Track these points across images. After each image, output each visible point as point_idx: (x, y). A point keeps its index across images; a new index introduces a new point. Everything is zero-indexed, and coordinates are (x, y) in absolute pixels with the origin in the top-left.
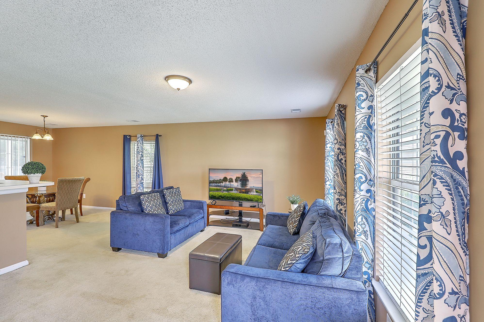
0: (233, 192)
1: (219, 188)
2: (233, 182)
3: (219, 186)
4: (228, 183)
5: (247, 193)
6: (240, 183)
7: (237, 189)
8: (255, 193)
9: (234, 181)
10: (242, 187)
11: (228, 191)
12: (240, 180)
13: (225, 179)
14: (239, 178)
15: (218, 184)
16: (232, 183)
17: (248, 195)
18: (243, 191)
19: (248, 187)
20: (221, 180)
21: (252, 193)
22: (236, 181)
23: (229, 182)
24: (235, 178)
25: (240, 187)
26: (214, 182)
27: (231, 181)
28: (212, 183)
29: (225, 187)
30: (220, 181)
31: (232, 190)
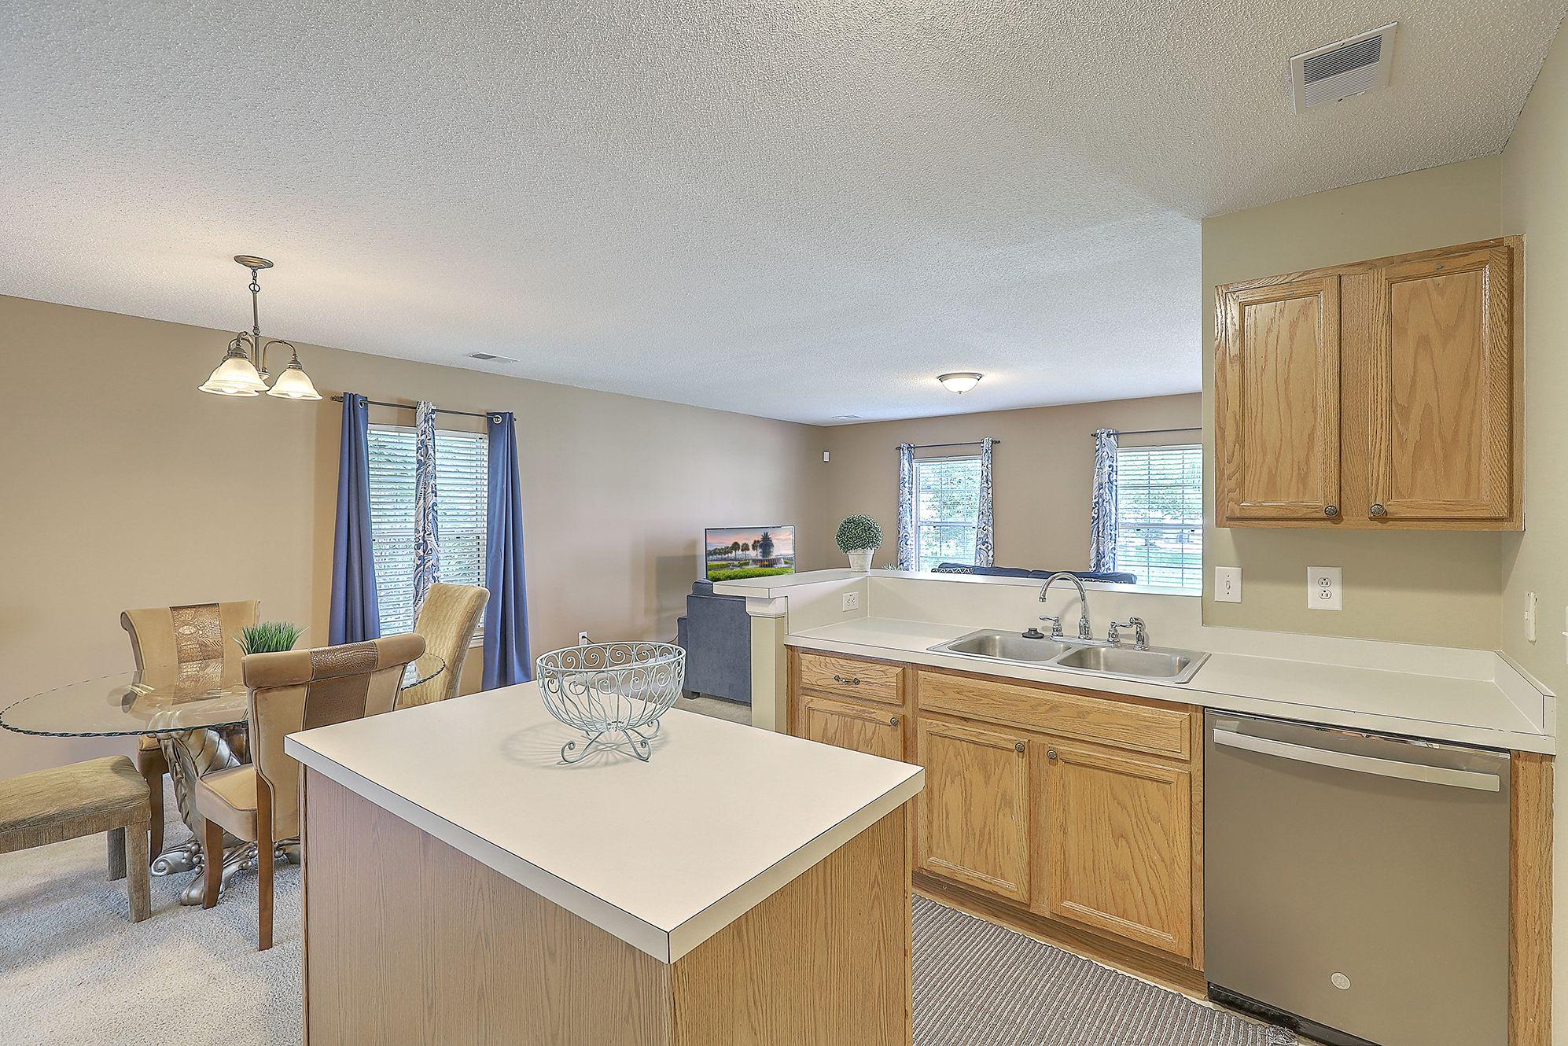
0: (749, 567)
1: (724, 563)
2: (748, 550)
3: (725, 559)
4: (740, 552)
5: (772, 566)
6: (760, 550)
7: (755, 561)
8: (784, 565)
9: (751, 548)
10: (764, 557)
11: (740, 566)
12: (761, 546)
13: (736, 546)
14: (758, 542)
15: (723, 556)
16: (747, 552)
17: (773, 569)
18: (766, 563)
19: (773, 556)
20: (728, 548)
21: (779, 565)
22: (754, 547)
23: (742, 550)
24: (753, 542)
25: (761, 558)
26: (715, 552)
27: (745, 548)
28: (712, 555)
29: (735, 560)
30: (727, 550)
31: (747, 564)
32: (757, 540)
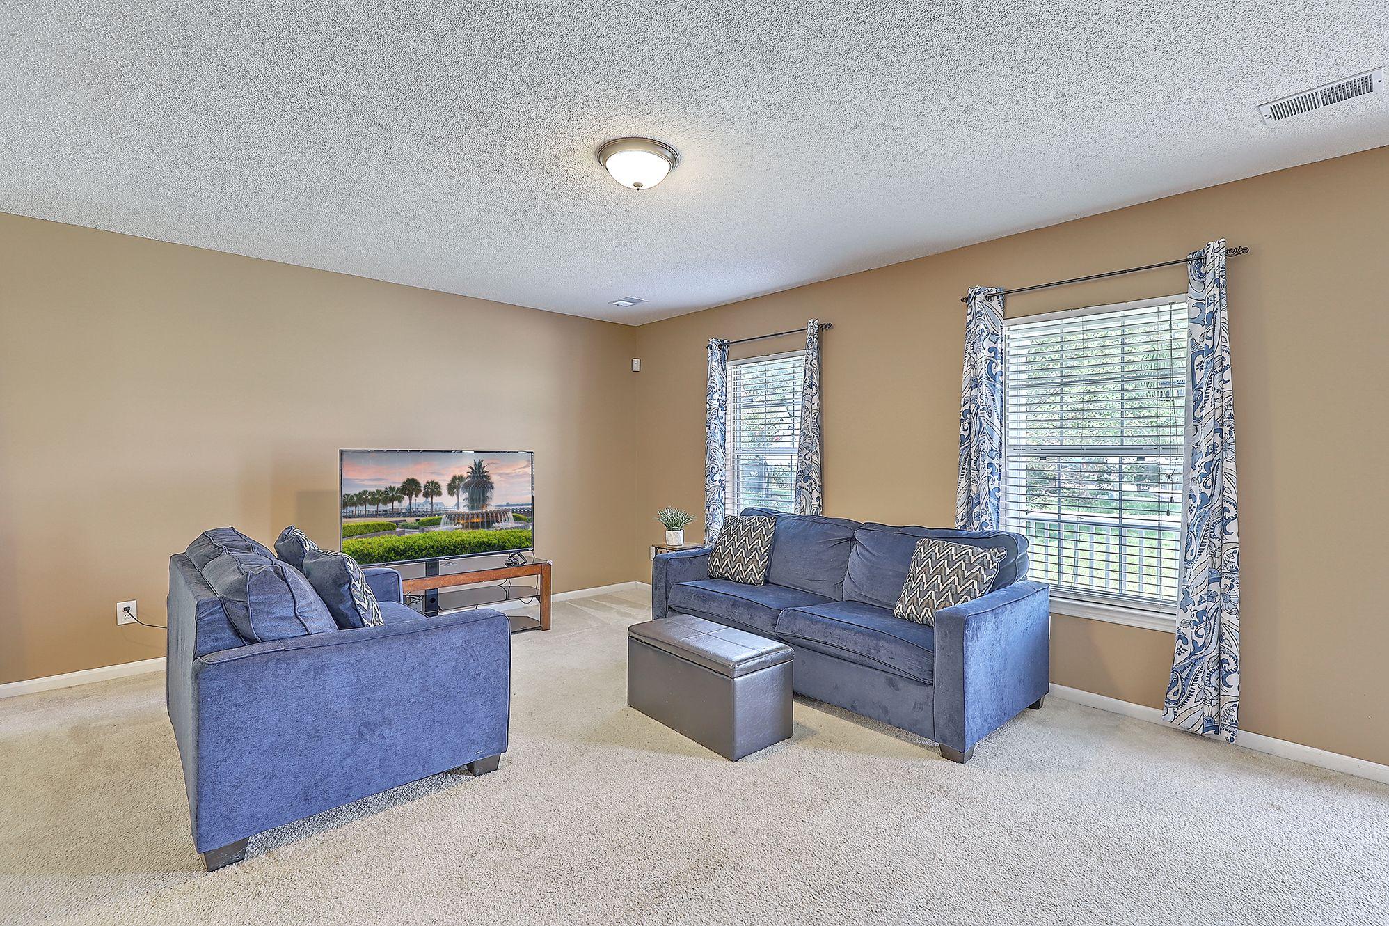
0: (441, 528)
1: (383, 520)
2: (439, 494)
3: (385, 514)
4: (421, 499)
5: (489, 527)
6: (463, 495)
7: (453, 517)
8: (512, 524)
9: (444, 490)
10: (472, 508)
11: (421, 526)
12: (466, 487)
13: (411, 487)
14: (461, 478)
15: (381, 507)
16: (436, 499)
17: (491, 531)
18: (476, 520)
19: (492, 507)
20: (392, 489)
21: (503, 524)
22: (452, 489)
23: (426, 495)
24: (449, 479)
25: (464, 509)
26: (361, 499)
27: (433, 490)
28: (354, 504)
29: (409, 514)
30: (389, 496)
31: (436, 523)
32: (458, 474)
